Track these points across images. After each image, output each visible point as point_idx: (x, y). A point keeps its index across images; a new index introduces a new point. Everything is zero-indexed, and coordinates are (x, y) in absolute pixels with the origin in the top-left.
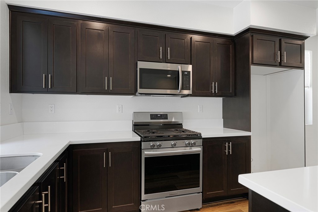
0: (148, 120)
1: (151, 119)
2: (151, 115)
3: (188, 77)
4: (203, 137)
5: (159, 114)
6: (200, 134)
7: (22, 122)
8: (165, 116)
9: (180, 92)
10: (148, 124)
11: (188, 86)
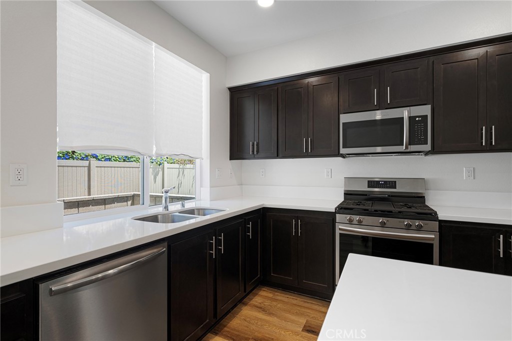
0: (364, 188)
1: (369, 187)
2: (368, 181)
3: (423, 124)
4: (440, 219)
5: (382, 181)
6: (436, 213)
7: (242, 185)
8: (392, 184)
9: (406, 148)
10: (366, 193)
11: (423, 139)
